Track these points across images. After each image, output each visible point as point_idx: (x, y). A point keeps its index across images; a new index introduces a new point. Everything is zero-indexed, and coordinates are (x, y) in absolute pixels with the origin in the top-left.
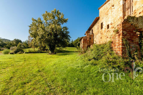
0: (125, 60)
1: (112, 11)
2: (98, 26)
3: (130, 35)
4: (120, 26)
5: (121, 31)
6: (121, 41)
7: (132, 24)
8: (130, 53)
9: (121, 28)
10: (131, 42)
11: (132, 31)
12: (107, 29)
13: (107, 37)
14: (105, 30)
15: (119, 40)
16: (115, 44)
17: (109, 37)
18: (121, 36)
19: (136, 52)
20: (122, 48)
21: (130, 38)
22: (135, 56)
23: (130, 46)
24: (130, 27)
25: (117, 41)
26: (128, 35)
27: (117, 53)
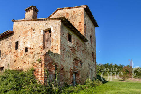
0: (47, 88)
1: (32, 34)
2: (10, 43)
3: (50, 67)
4: (43, 57)
5: (44, 61)
6: (44, 71)
7: (51, 58)
8: (49, 82)
9: (44, 59)
10: (50, 73)
11: (51, 64)
12: (24, 51)
13: (24, 62)
14: (22, 53)
15: (42, 70)
16: (37, 72)
17: (27, 63)
18: (43, 67)
19: (53, 81)
20: (44, 77)
21: (50, 69)
22: (53, 84)
23: (49, 76)
24: (50, 60)
25: (40, 71)
26: (48, 66)
27: (39, 82)
